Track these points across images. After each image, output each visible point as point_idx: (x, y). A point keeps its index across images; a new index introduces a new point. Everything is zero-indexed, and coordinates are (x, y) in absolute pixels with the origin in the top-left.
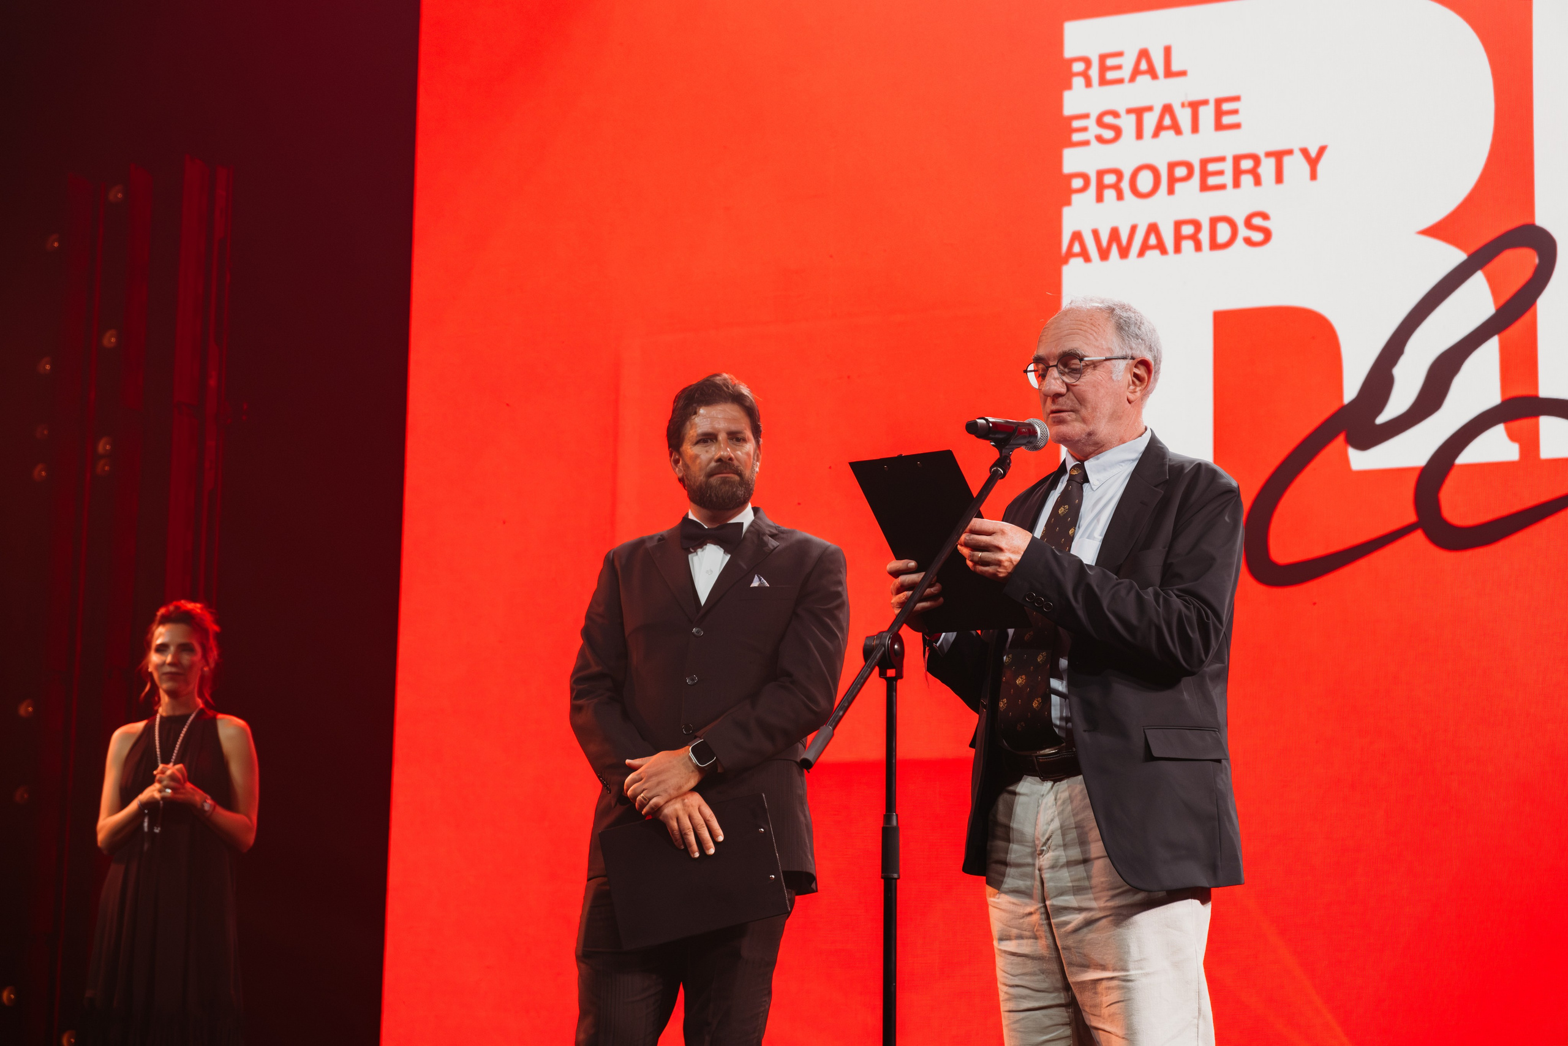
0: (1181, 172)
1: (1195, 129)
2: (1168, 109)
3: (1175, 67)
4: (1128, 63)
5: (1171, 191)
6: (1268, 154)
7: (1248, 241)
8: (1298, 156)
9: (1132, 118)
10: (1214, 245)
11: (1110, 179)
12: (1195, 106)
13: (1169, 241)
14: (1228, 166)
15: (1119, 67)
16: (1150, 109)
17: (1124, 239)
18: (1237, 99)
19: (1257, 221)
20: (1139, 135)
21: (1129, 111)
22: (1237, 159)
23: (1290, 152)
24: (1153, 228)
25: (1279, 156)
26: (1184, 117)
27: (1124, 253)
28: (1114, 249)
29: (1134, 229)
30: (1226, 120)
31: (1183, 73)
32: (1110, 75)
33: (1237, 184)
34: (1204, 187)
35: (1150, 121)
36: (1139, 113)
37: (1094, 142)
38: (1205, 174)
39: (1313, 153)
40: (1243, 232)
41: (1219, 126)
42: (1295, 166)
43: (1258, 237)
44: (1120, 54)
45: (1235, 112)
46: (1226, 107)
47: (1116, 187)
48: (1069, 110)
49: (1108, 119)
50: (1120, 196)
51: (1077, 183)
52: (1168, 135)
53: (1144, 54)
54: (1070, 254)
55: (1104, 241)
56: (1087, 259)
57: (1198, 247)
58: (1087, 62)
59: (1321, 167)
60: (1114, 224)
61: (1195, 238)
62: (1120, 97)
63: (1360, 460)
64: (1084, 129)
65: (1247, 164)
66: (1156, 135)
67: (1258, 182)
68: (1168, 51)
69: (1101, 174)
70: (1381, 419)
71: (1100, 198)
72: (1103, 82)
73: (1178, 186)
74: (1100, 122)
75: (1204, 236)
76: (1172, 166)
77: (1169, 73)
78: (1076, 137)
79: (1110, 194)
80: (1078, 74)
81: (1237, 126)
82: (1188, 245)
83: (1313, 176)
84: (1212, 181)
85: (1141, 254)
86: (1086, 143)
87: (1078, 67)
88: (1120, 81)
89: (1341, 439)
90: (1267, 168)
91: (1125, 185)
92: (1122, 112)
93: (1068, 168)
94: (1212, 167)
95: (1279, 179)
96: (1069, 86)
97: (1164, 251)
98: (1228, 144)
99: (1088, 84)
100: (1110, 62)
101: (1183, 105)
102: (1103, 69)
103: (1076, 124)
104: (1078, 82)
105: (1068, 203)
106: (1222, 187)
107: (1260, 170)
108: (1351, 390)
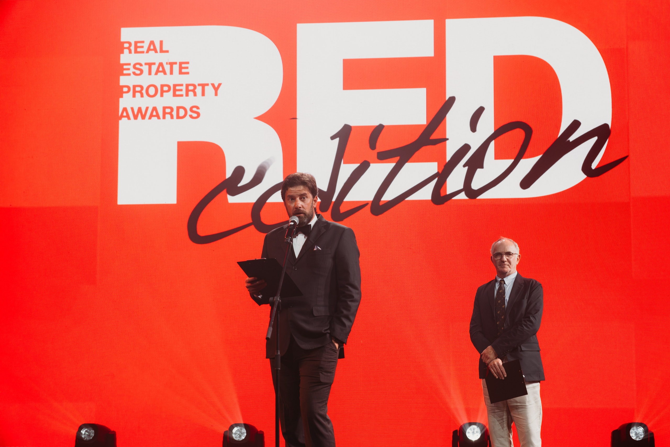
0: (166, 88)
1: (171, 73)
2: (161, 64)
3: (164, 49)
4: (146, 45)
5: (162, 95)
6: (199, 85)
7: (191, 116)
8: (210, 86)
9: (147, 67)
10: (178, 117)
11: (138, 89)
12: (172, 64)
13: (161, 114)
14: (184, 88)
15: (142, 47)
16: (154, 64)
17: (143, 112)
18: (188, 63)
19: (195, 109)
20: (150, 73)
21: (146, 64)
22: (187, 86)
23: (207, 85)
24: (155, 109)
25: (203, 86)
26: (167, 68)
27: (143, 117)
28: (140, 116)
29: (147, 108)
30: (183, 71)
31: (167, 52)
32: (139, 50)
33: (187, 95)
34: (175, 95)
35: (154, 68)
36: (150, 65)
37: (132, 74)
38: (175, 90)
39: (216, 86)
40: (189, 113)
41: (181, 73)
42: (209, 90)
43: (195, 115)
44: (143, 42)
45: (187, 68)
46: (183, 65)
47: (141, 92)
48: (122, 61)
49: (138, 66)
50: (142, 96)
51: (125, 89)
52: (160, 74)
53: (152, 43)
54: (122, 116)
55: (136, 113)
56: (129, 118)
57: (172, 117)
58: (130, 44)
59: (219, 91)
60: (140, 106)
61: (171, 113)
62: (143, 58)
63: (232, 199)
64: (129, 69)
65: (191, 88)
66: (156, 74)
67: (195, 95)
68: (161, 42)
69: (135, 87)
70: (239, 185)
71: (134, 96)
72: (136, 52)
73: (165, 94)
74: (134, 67)
75: (174, 113)
76: (162, 86)
77: (162, 51)
78: (125, 72)
79: (138, 95)
80: (126, 48)
81: (188, 73)
82: (168, 116)
83: (216, 94)
84: (178, 93)
85: (150, 118)
86: (129, 75)
87: (126, 45)
88: (143, 52)
89: (225, 191)
90: (199, 90)
91: (144, 92)
92: (143, 64)
93: (122, 83)
94: (178, 88)
95: (203, 94)
96: (123, 52)
97: (159, 118)
98: (184, 80)
99: (130, 52)
100: (139, 45)
101: (167, 63)
102: (136, 47)
103: (125, 67)
104: (126, 51)
105: (122, 97)
106: (182, 95)
107: (196, 90)
108: (229, 174)
